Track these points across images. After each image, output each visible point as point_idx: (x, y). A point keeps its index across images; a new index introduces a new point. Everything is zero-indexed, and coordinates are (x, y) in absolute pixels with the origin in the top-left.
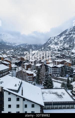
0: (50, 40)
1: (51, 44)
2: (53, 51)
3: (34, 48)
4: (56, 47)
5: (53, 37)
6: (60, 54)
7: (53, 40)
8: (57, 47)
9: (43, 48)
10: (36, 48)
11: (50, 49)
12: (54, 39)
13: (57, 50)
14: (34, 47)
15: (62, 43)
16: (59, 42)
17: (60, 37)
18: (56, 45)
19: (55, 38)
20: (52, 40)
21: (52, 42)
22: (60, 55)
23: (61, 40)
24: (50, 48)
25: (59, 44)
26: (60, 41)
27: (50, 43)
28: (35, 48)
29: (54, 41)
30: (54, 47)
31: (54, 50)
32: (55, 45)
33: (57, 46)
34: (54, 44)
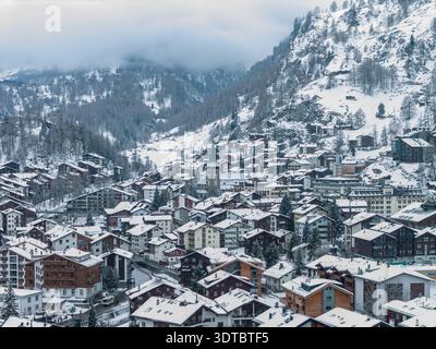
0: (312, 34)
1: (324, 81)
2: (340, 143)
3: (161, 102)
4: (367, 104)
5: (334, 8)
6: (426, 208)
7: (341, 38)
8: (381, 108)
9: (245, 114)
10: (175, 110)
11: (312, 129)
12: (343, 27)
13: (379, 140)
14: (160, 98)
15: (420, 66)
16: (394, 61)
17: (406, 14)
18: (369, 92)
19: (352, 18)
20: (325, 34)
21: (330, 57)
22: (418, 218)
23: (412, 43)
24: (318, 115)
25: (392, 72)
26: (409, 50)
27: (312, 63)
28: (168, 103)
29: (351, 41)
30: (354, 108)
31: (352, 144)
32: (357, 92)
33: (380, 97)
34: (352, 80)
